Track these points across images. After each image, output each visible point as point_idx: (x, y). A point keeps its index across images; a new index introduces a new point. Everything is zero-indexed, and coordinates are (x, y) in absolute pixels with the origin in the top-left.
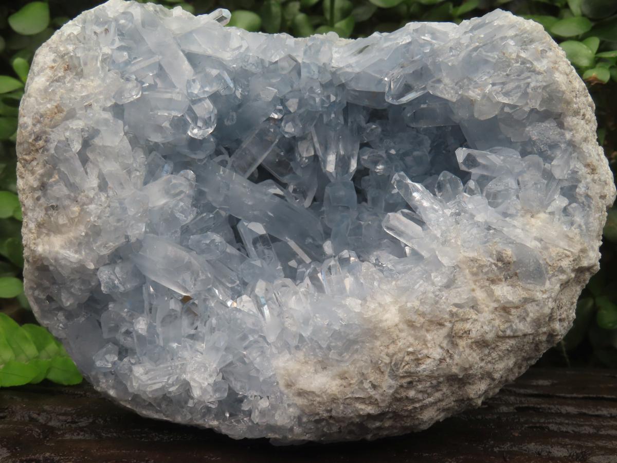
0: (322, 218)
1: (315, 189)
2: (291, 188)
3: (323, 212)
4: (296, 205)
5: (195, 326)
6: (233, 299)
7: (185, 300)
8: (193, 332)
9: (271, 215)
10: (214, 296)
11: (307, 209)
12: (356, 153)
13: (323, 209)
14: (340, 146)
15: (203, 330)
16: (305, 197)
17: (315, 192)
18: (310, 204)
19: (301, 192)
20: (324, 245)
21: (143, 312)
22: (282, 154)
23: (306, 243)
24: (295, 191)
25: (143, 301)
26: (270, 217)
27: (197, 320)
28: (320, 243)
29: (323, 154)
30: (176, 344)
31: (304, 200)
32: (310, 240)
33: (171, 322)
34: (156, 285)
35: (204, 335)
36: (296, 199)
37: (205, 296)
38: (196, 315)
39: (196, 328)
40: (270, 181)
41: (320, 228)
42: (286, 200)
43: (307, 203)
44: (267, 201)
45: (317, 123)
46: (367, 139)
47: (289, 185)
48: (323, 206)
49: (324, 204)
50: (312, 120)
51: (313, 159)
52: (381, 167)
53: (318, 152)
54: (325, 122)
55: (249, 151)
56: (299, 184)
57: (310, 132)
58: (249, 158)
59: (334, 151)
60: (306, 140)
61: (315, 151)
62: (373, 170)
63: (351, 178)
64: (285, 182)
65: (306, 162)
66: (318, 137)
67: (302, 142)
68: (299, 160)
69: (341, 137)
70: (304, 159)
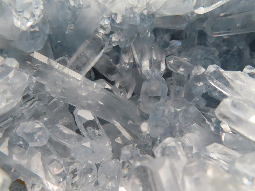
0: (139, 106)
1: (134, 87)
2: (117, 85)
3: (140, 102)
4: (121, 97)
9: (102, 104)
11: (129, 100)
12: (164, 59)
13: (140, 100)
14: (153, 53)
16: (127, 91)
17: (134, 88)
18: (130, 97)
19: (125, 88)
20: (141, 125)
23: (128, 124)
24: (120, 87)
26: (101, 105)
28: (138, 124)
29: (140, 61)
31: (126, 93)
32: (131, 122)
36: (121, 93)
40: (102, 80)
41: (138, 113)
42: (114, 93)
44: (98, 93)
45: (135, 41)
46: (169, 52)
47: (116, 83)
48: (140, 98)
49: (140, 97)
50: (132, 38)
51: (132, 65)
52: (182, 69)
53: (136, 60)
54: (141, 37)
55: (84, 54)
56: (123, 82)
57: (130, 46)
58: (84, 59)
59: (148, 58)
60: (128, 53)
61: (134, 59)
62: (175, 72)
63: (162, 76)
64: (113, 80)
65: (128, 67)
66: (136, 51)
67: (125, 55)
68: (123, 66)
69: (153, 48)
70: (126, 65)
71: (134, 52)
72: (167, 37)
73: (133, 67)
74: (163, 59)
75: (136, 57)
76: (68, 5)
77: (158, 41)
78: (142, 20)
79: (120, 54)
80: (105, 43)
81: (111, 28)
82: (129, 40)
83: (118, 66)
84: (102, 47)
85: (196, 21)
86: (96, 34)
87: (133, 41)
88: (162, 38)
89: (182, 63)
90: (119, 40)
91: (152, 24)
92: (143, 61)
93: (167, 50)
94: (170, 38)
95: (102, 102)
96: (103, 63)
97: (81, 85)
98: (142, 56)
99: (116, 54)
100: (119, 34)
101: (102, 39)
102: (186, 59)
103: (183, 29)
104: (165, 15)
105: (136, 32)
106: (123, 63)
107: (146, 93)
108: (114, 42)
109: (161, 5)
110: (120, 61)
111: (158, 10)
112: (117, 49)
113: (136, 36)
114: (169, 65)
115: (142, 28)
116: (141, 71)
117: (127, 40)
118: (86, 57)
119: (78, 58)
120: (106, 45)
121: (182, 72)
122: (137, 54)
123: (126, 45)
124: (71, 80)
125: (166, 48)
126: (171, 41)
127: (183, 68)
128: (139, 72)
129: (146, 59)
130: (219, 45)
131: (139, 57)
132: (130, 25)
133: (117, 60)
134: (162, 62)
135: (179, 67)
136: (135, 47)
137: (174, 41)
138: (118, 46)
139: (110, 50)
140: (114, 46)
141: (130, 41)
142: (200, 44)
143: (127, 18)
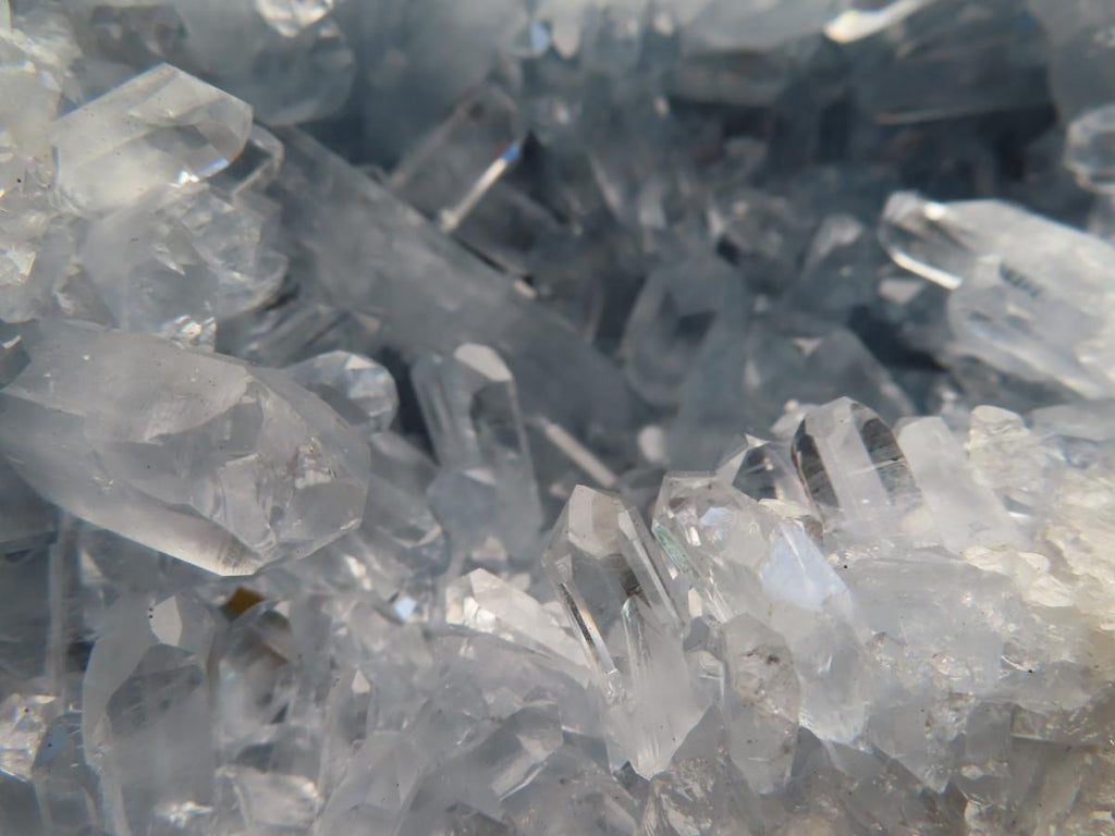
5: (276, 706)
6: (415, 590)
7: (241, 601)
8: (265, 734)
10: (348, 585)
15: (312, 722)
21: (38, 671)
25: (42, 623)
27: (287, 683)
30: (190, 806)
33: (165, 705)
34: (110, 547)
35: (316, 743)
37: (316, 587)
38: (279, 661)
39: (280, 717)
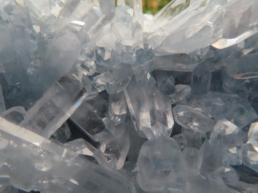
0: (135, 178)
1: (128, 148)
2: (103, 148)
9: (76, 183)
12: (170, 110)
13: (137, 169)
16: (117, 157)
17: (128, 151)
18: (122, 165)
22: (95, 111)
24: (107, 151)
29: (136, 112)
31: (116, 160)
36: (108, 159)
40: (81, 140)
42: (97, 163)
43: (120, 163)
44: (69, 165)
45: (128, 85)
46: (175, 100)
47: (102, 144)
48: (136, 166)
49: (137, 164)
50: (125, 82)
51: (125, 118)
52: (195, 124)
53: (130, 111)
54: (137, 81)
55: (52, 102)
56: (112, 143)
57: (123, 92)
58: (51, 111)
59: (148, 108)
60: (119, 102)
61: (128, 109)
62: (186, 128)
63: (170, 135)
64: (97, 140)
65: (119, 120)
66: (130, 98)
67: (116, 104)
68: (112, 119)
69: (154, 94)
70: (117, 118)
71: (128, 100)
72: (170, 81)
73: (126, 121)
74: (168, 109)
75: (130, 106)
76: (31, 32)
77: (159, 85)
78: (138, 58)
79: (108, 102)
80: (85, 87)
81: (96, 68)
82: (120, 84)
83: (104, 119)
84: (80, 93)
85: (205, 62)
86: (73, 74)
87: (126, 86)
88: (164, 82)
89: (194, 114)
90: (108, 84)
91: (152, 63)
92: (141, 113)
93: (172, 98)
94: (174, 82)
95: (76, 181)
96: (83, 115)
97: (41, 153)
98: (139, 105)
99: (102, 102)
100: (106, 76)
101: (81, 81)
102: (200, 109)
103: (191, 71)
104: (168, 52)
105: (130, 74)
106: (112, 115)
107: (146, 160)
108: (100, 86)
109: (161, 42)
110: (108, 112)
111: (157, 47)
112: (104, 95)
113: (130, 79)
114: (178, 118)
115: (139, 68)
116: (138, 126)
117: (119, 84)
118: (55, 107)
119: (42, 109)
120: (87, 90)
121: (196, 128)
122: (132, 102)
123: (116, 90)
124: (24, 145)
125: (170, 94)
126: (176, 86)
127: (196, 122)
128: (136, 128)
129: (145, 110)
130: (242, 91)
131: (134, 106)
132: (123, 64)
133: (104, 111)
134: (168, 114)
135: (191, 120)
136: (129, 93)
137: (181, 85)
138: (105, 91)
139: (94, 96)
140: (100, 91)
141: (122, 85)
142: (214, 89)
143: (118, 55)
